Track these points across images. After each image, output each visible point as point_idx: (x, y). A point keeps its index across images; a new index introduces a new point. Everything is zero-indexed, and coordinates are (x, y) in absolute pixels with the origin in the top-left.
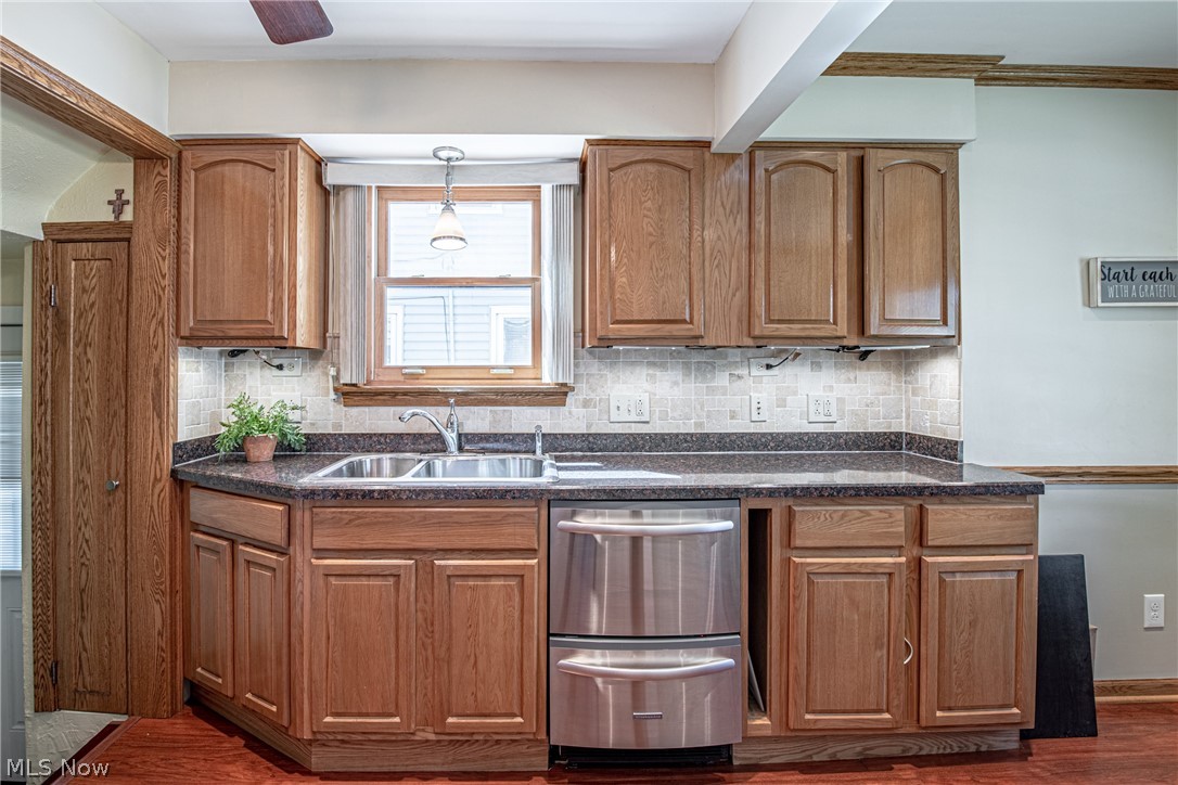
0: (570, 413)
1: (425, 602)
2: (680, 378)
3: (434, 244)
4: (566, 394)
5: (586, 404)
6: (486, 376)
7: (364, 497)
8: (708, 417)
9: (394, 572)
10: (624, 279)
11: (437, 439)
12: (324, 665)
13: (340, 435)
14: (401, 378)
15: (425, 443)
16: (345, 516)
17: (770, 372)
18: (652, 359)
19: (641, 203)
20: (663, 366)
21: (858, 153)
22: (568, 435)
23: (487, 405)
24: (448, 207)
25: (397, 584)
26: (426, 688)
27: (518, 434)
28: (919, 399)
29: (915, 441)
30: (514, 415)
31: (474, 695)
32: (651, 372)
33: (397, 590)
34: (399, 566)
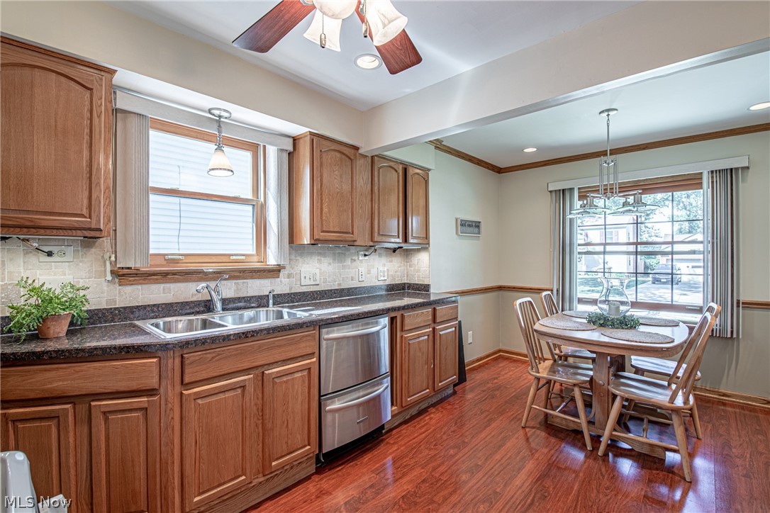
0: (281, 281)
1: (258, 399)
2: (331, 261)
3: (211, 173)
4: (280, 271)
5: (289, 276)
6: (228, 261)
7: (224, 340)
8: (343, 280)
9: (242, 384)
10: (326, 210)
11: (199, 305)
12: (193, 463)
13: (115, 309)
14: (164, 263)
15: (190, 308)
16: (208, 356)
17: (367, 258)
18: (319, 251)
19: (334, 171)
20: (324, 255)
21: (404, 166)
22: (281, 294)
23: (233, 279)
24: (219, 148)
25: (243, 392)
26: (258, 451)
27: (253, 297)
28: (412, 269)
29: (410, 286)
30: (250, 285)
31: (287, 443)
32: (319, 258)
33: (243, 396)
34: (245, 380)
